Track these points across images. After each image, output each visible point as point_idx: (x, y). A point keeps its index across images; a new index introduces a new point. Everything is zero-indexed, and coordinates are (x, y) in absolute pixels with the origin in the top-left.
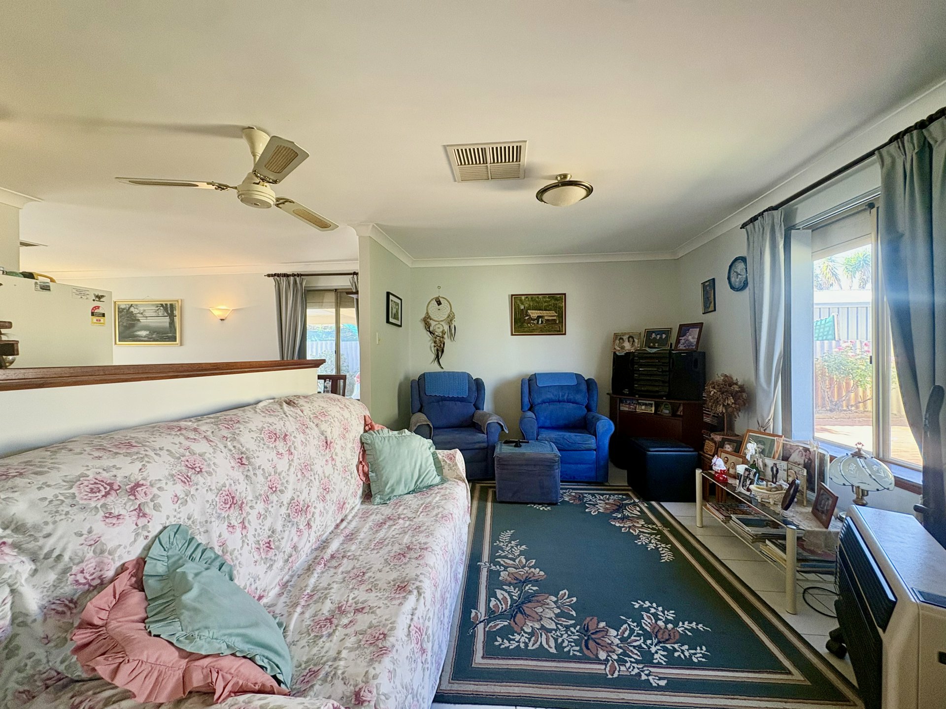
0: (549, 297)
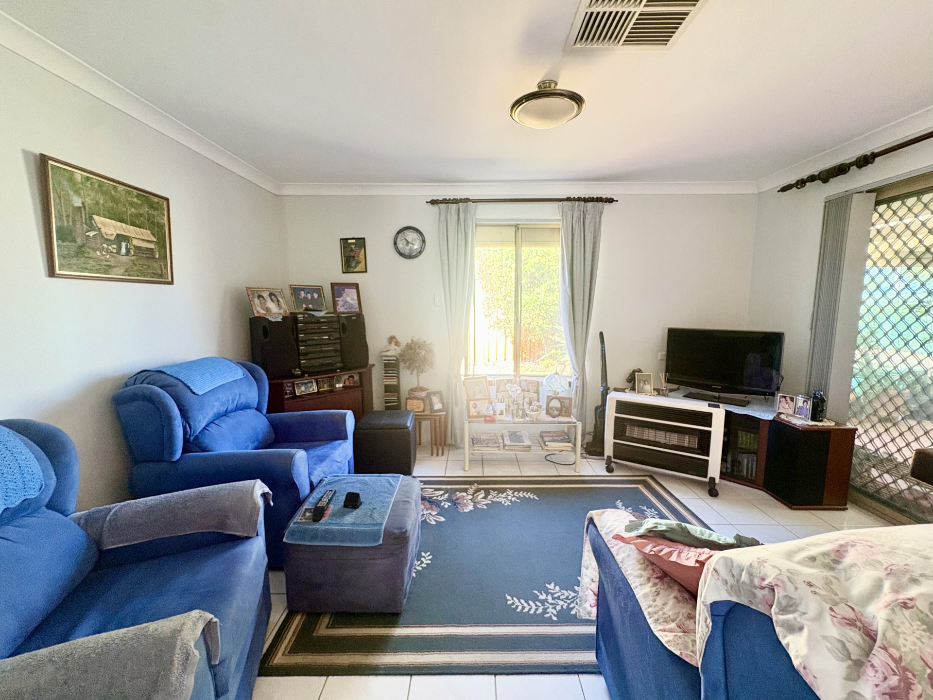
0: (138, 196)
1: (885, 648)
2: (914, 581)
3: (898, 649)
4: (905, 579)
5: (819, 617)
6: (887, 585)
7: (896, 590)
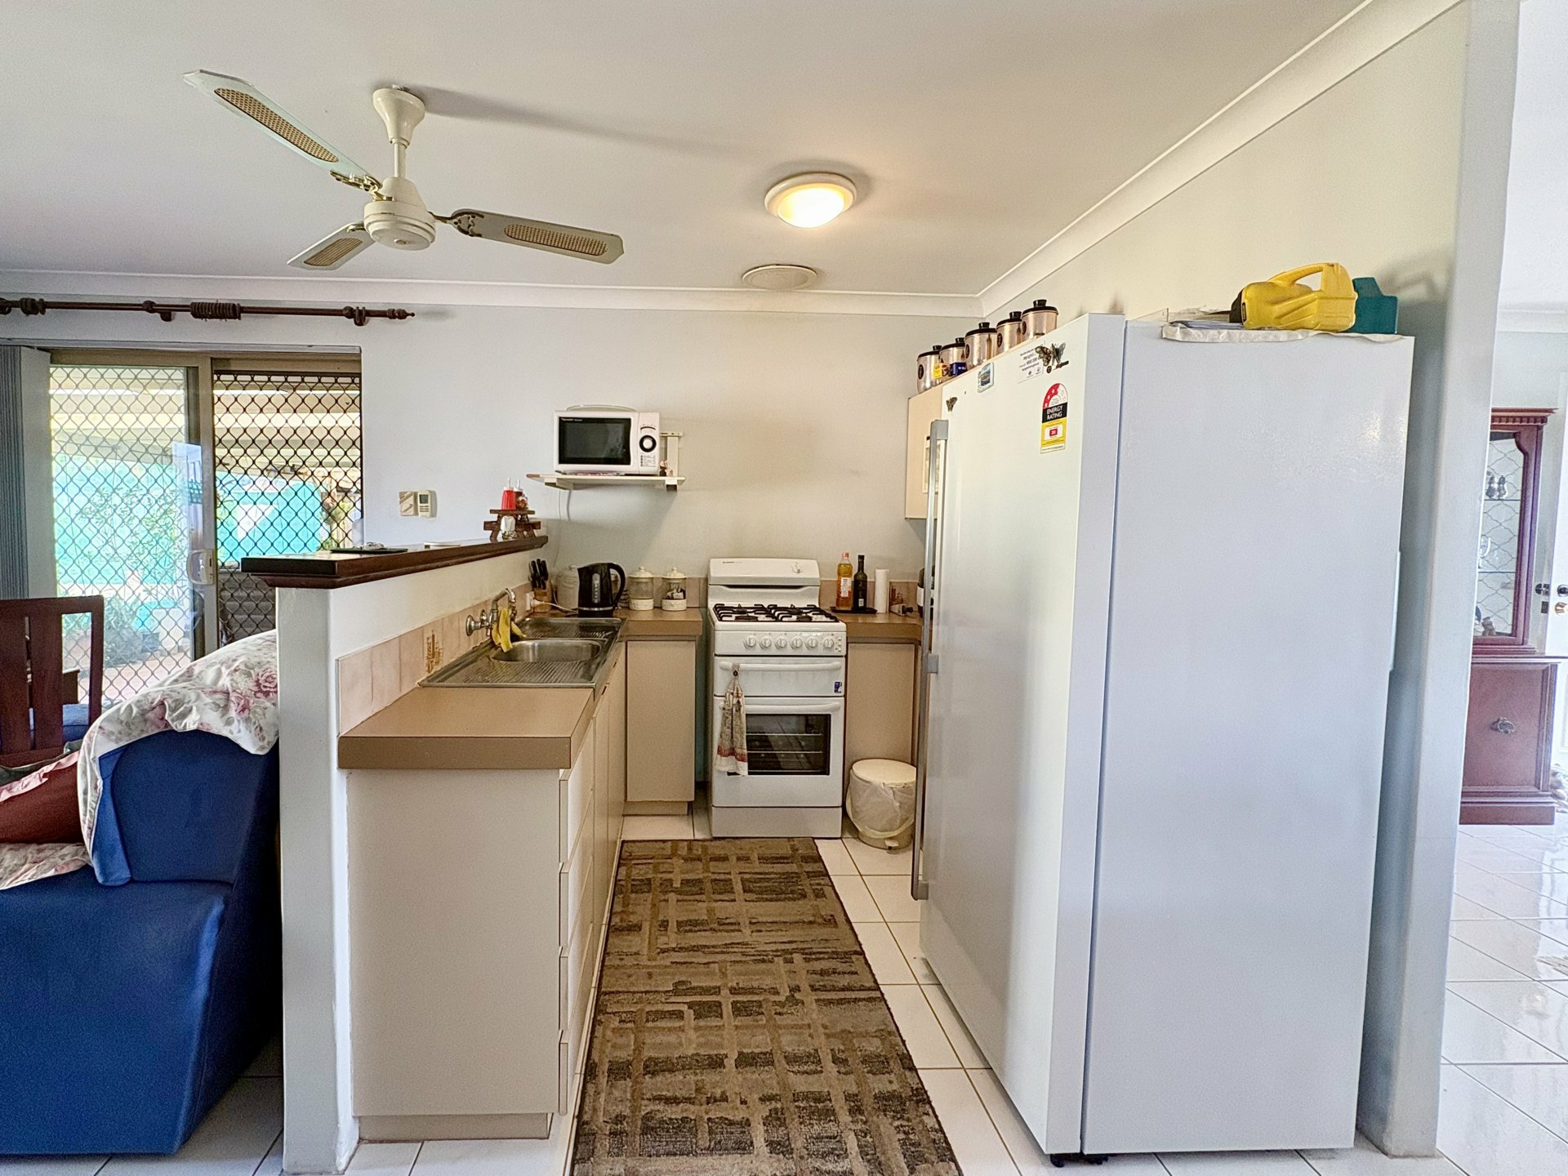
1: (234, 691)
2: (235, 660)
3: (239, 689)
4: (230, 662)
5: (198, 697)
6: (223, 669)
7: (228, 667)
